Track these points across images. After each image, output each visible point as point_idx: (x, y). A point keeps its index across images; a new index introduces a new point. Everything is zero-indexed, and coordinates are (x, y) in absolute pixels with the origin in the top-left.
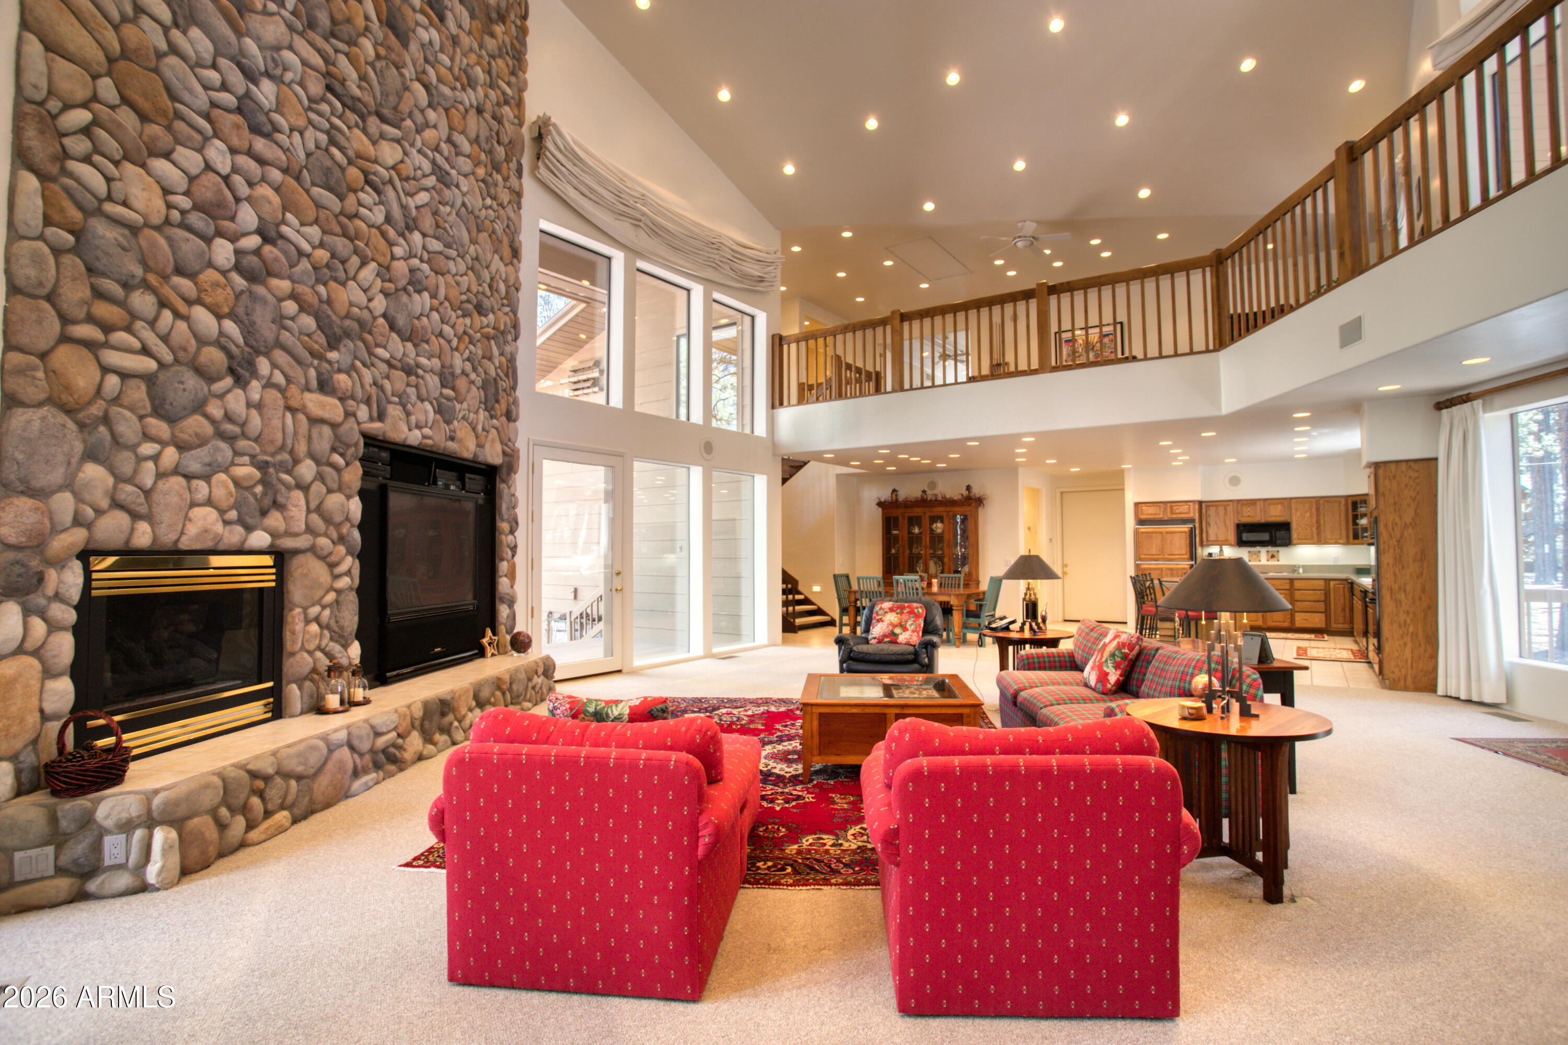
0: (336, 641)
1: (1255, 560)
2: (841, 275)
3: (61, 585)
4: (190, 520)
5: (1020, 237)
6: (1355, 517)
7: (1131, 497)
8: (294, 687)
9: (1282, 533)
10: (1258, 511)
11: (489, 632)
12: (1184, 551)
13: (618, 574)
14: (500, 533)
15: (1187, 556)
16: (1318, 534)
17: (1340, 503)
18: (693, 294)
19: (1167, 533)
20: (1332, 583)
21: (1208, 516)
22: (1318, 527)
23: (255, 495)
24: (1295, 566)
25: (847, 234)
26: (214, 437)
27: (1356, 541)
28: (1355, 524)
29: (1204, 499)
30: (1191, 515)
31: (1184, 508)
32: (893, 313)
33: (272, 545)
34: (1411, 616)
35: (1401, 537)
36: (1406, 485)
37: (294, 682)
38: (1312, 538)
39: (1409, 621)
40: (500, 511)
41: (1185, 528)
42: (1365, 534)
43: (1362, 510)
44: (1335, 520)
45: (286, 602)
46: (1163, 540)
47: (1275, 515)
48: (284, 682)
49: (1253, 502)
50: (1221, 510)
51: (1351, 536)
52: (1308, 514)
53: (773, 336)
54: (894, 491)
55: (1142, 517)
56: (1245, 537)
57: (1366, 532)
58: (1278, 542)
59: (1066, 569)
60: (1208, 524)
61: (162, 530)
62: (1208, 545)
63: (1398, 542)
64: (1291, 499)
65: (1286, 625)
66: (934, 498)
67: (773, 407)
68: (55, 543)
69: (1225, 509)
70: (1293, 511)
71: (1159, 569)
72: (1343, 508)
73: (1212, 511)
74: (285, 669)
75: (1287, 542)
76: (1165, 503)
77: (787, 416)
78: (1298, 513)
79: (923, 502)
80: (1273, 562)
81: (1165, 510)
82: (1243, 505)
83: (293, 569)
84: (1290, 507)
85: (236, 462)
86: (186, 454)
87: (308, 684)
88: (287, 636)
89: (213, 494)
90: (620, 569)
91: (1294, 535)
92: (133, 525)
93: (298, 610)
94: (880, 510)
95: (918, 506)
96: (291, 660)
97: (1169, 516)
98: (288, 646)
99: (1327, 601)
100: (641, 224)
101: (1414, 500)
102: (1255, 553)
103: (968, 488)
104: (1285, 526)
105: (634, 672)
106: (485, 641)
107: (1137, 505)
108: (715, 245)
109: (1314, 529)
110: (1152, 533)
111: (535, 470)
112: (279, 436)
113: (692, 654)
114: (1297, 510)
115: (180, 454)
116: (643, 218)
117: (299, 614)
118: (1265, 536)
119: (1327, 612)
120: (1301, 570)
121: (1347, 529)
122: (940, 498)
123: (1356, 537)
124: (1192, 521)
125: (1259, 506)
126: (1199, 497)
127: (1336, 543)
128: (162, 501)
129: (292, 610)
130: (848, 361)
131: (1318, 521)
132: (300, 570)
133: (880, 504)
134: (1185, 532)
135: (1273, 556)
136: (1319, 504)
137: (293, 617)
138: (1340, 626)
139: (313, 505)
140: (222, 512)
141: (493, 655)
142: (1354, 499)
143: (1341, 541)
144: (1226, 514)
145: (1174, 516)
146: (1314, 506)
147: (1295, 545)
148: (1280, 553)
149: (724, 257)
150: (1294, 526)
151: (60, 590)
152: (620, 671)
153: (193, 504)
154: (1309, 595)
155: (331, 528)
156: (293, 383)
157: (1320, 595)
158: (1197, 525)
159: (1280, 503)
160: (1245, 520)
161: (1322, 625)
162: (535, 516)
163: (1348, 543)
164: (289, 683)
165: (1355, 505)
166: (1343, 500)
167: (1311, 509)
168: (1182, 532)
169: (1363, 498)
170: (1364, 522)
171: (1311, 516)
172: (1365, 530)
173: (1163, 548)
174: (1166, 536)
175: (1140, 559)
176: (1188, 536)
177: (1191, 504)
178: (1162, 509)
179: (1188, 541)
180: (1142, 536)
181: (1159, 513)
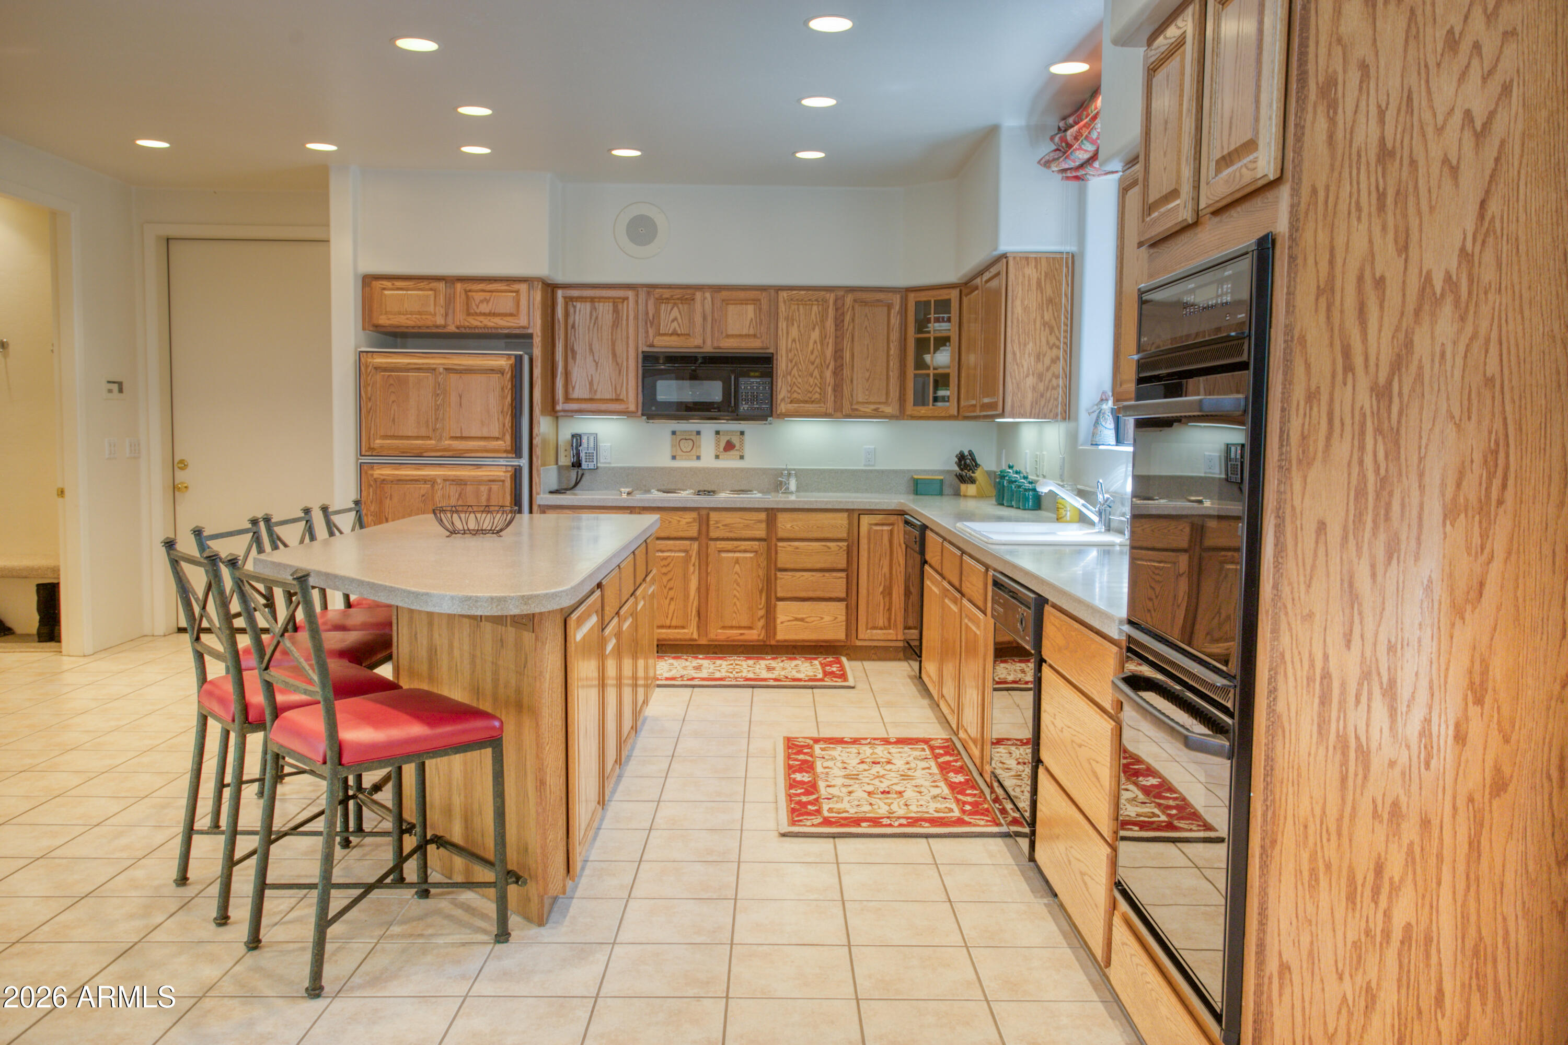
1: (690, 456)
6: (922, 346)
7: (349, 257)
9: (750, 384)
10: (698, 319)
12: (498, 428)
15: (507, 442)
16: (839, 390)
17: (889, 307)
19: (448, 370)
20: (865, 520)
21: (570, 327)
22: (838, 371)
24: (779, 473)
27: (923, 410)
28: (920, 364)
29: (560, 278)
30: (522, 321)
31: (504, 299)
34: (1410, 831)
35: (1397, 365)
36: (1452, 42)
38: (822, 400)
39: (1395, 867)
41: (501, 360)
42: (941, 393)
43: (937, 328)
44: (878, 352)
46: (440, 391)
47: (736, 332)
49: (685, 293)
50: (605, 310)
51: (910, 395)
52: (815, 335)
55: (382, 319)
56: (664, 389)
57: (946, 385)
58: (744, 407)
59: (180, 476)
60: (570, 352)
62: (570, 413)
63: (1382, 393)
64: (779, 289)
65: (754, 635)
69: (616, 311)
70: (782, 324)
71: (425, 480)
72: (895, 321)
73: (582, 311)
75: (765, 408)
76: (450, 281)
78: (794, 332)
80: (729, 462)
81: (450, 301)
82: (660, 299)
84: (774, 315)
91: (782, 391)
97: (457, 320)
99: (850, 571)
101: (1480, 136)
102: (687, 436)
104: (762, 364)
107: (368, 281)
109: (828, 374)
110: (408, 369)
114: (790, 320)
118: (713, 391)
119: (850, 600)
120: (793, 485)
121: (903, 377)
123: (920, 397)
124: (521, 338)
125: (700, 304)
126: (540, 268)
127: (877, 414)
131: (838, 354)
134: (502, 371)
135: (729, 446)
136: (841, 306)
138: (878, 634)
142: (923, 296)
143: (888, 410)
144: (615, 322)
145: (474, 322)
146: (831, 311)
147: (783, 416)
148: (747, 437)
150: (782, 365)
154: (813, 553)
157: (836, 555)
158: (537, 352)
159: (756, 301)
160: (667, 344)
161: (837, 633)
163: (901, 415)
165: (922, 310)
166: (897, 300)
167: (823, 320)
168: (492, 371)
169: (943, 295)
170: (941, 359)
171: (823, 337)
172: (942, 380)
173: (438, 418)
174: (445, 381)
175: (371, 451)
176: (508, 382)
177: (524, 288)
178: (443, 299)
179: (509, 399)
180: (378, 378)
181: (432, 311)
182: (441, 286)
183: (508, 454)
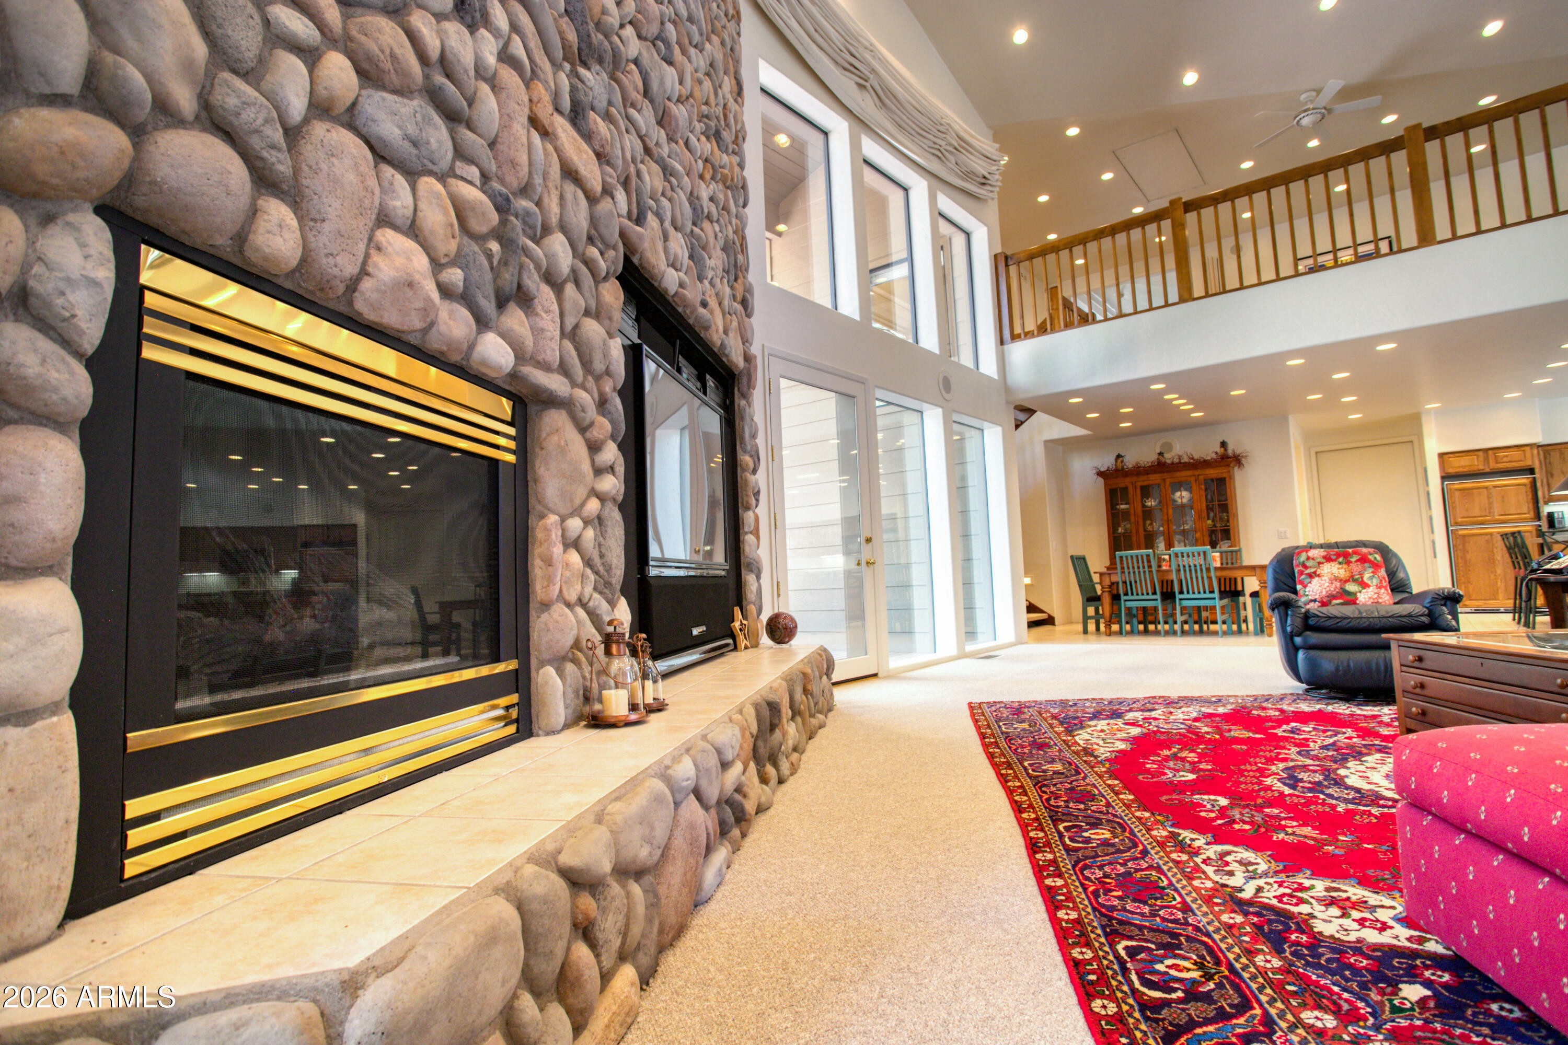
0: (601, 593)
2: (1043, 199)
3: (37, 269)
4: (379, 249)
5: (1305, 111)
7: (1433, 446)
8: (550, 670)
11: (737, 610)
12: (1525, 509)
13: (869, 540)
14: (744, 470)
15: (1532, 515)
18: (912, 194)
19: (1495, 487)
21: (1549, 463)
23: (489, 255)
25: (1073, 132)
26: (420, 91)
29: (1542, 442)
30: (1529, 462)
31: (1517, 455)
32: (1172, 202)
33: (514, 375)
37: (550, 662)
40: (742, 439)
41: (1523, 480)
45: (532, 501)
46: (1491, 496)
48: (534, 662)
53: (996, 256)
54: (1119, 456)
55: (1451, 471)
60: (1549, 474)
61: (323, 240)
66: (1176, 460)
67: (1002, 343)
68: (17, 121)
71: (1487, 534)
73: (1555, 457)
74: (534, 636)
76: (1486, 451)
77: (1020, 352)
79: (1161, 467)
81: (1487, 458)
83: (544, 435)
85: (458, 172)
86: (370, 91)
87: (570, 667)
88: (537, 568)
89: (420, 214)
90: (869, 535)
92: (254, 200)
93: (553, 519)
94: (1101, 481)
95: (1156, 472)
96: (545, 617)
97: (1493, 465)
98: (539, 589)
100: (867, 84)
103: (1223, 444)
105: (893, 676)
106: (737, 624)
107: (1441, 456)
108: (942, 129)
110: (1473, 489)
111: (772, 392)
112: (523, 159)
113: (941, 653)
115: (362, 87)
116: (871, 76)
117: (555, 522)
122: (1185, 459)
124: (1531, 470)
126: (1539, 439)
128: (324, 166)
129: (542, 517)
130: (1065, 295)
132: (555, 438)
133: (1100, 474)
134: (1525, 485)
137: (547, 530)
139: (569, 327)
140: (437, 265)
141: (746, 648)
145: (1503, 466)
149: (950, 145)
151: (32, 283)
152: (875, 675)
153: (384, 220)
155: (590, 378)
156: (539, 80)
158: (1538, 475)
162: (774, 452)
164: (542, 664)
168: (1518, 485)
173: (1490, 508)
174: (1493, 491)
175: (1457, 524)
176: (1529, 489)
177: (1527, 449)
178: (1481, 459)
179: (1530, 496)
180: (1457, 493)
181: (1477, 464)
182: (1481, 453)
183: (1532, 520)
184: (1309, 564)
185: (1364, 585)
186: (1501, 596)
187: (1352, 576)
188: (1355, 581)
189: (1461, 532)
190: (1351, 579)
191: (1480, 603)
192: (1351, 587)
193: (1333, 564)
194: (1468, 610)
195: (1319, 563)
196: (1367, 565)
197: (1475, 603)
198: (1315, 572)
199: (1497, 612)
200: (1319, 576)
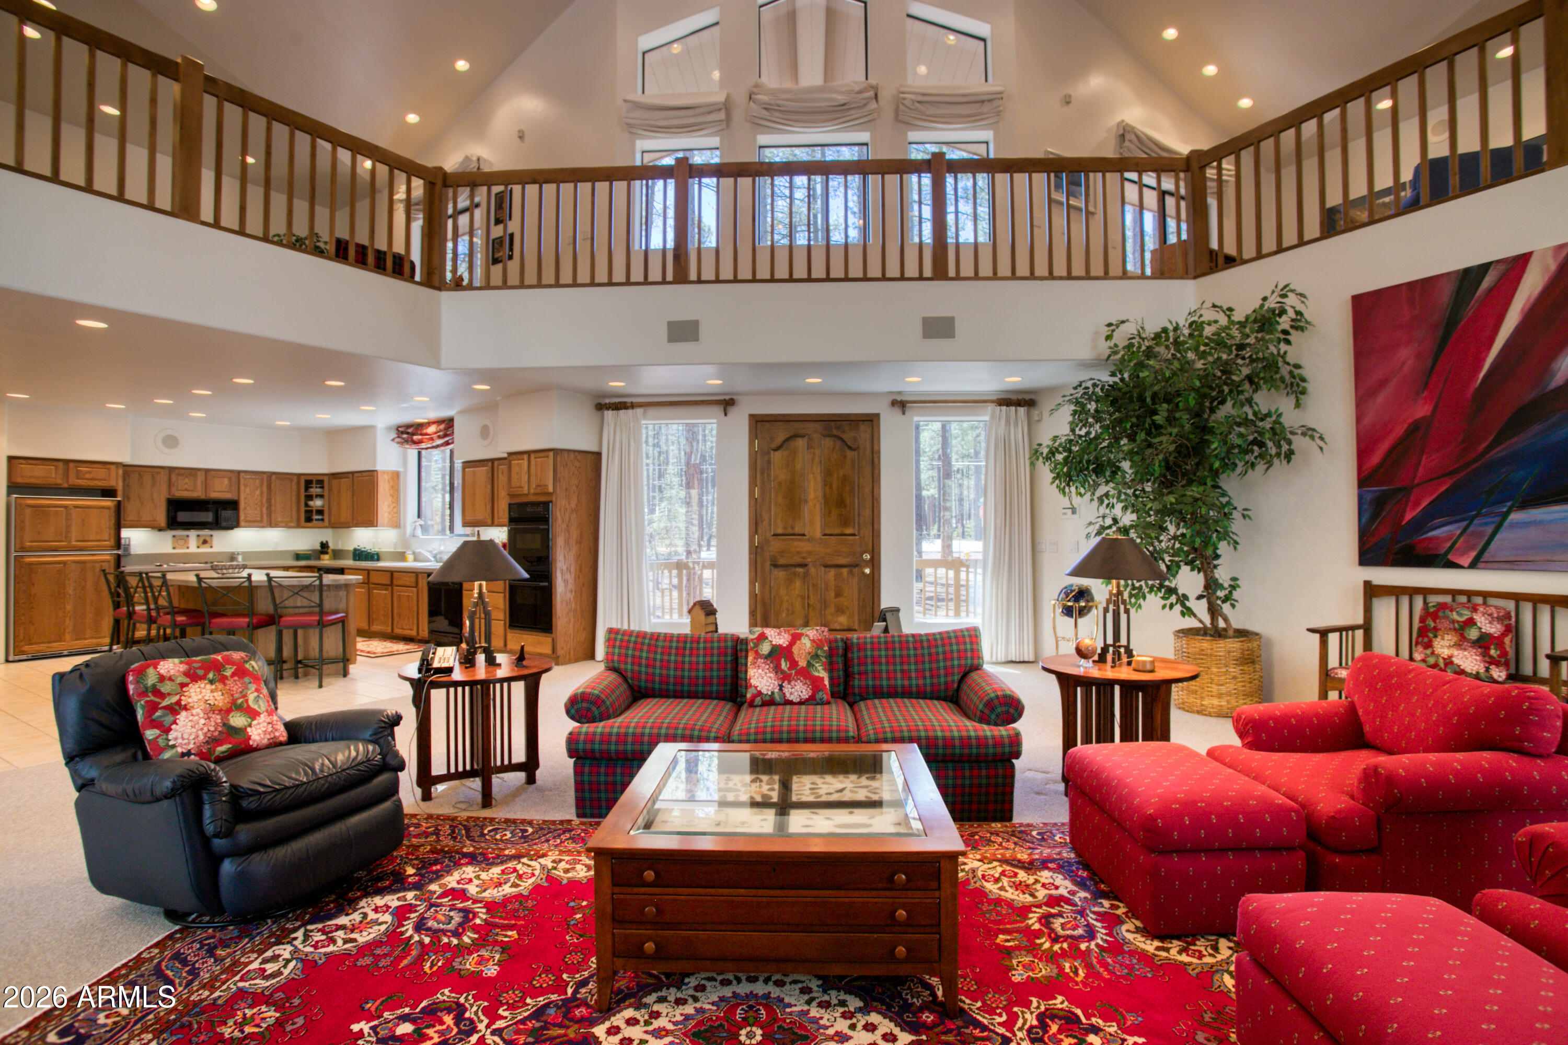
1: (182, 547)
6: (309, 498)
9: (227, 514)
10: (198, 485)
12: (106, 536)
15: (112, 542)
16: (269, 515)
17: (292, 481)
19: (76, 507)
21: (134, 486)
22: (269, 507)
24: (233, 553)
27: (309, 524)
28: (308, 505)
30: (112, 483)
31: (101, 473)
35: (569, 521)
38: (262, 521)
41: (108, 503)
42: (316, 517)
43: (317, 490)
44: (285, 500)
46: (67, 517)
47: (220, 491)
49: (191, 472)
50: (148, 479)
51: (303, 518)
52: (258, 492)
55: (20, 480)
56: (182, 516)
57: (321, 514)
58: (224, 524)
64: (238, 472)
69: (154, 478)
70: (242, 488)
72: (294, 486)
73: (140, 479)
75: (234, 524)
76: (67, 462)
78: (247, 490)
80: (205, 549)
81: (66, 472)
82: (179, 475)
84: (238, 484)
91: (242, 517)
97: (74, 481)
102: (181, 538)
104: (233, 505)
107: (10, 460)
109: (264, 509)
110: (47, 506)
114: (246, 485)
118: (205, 517)
120: (240, 558)
121: (298, 510)
123: (309, 519)
124: (113, 491)
125: (201, 477)
126: (125, 458)
131: (269, 500)
134: (108, 508)
135: (205, 542)
136: (270, 479)
142: (309, 478)
143: (292, 524)
144: (153, 485)
145: (83, 483)
146: (265, 483)
147: (242, 528)
148: (215, 538)
150: (242, 505)
159: (229, 476)
160: (181, 494)
163: (298, 526)
165: (308, 484)
166: (295, 478)
167: (262, 485)
168: (103, 508)
169: (320, 478)
170: (318, 503)
171: (262, 493)
172: (320, 512)
173: (68, 531)
174: (74, 513)
175: (23, 549)
176: (112, 513)
177: (113, 467)
178: (61, 471)
179: (113, 521)
180: (28, 511)
181: (54, 476)
182: (61, 464)
183: (112, 548)
184: (166, 688)
185: (253, 714)
186: (68, 637)
187: (234, 702)
188: (239, 708)
189: (27, 560)
190: (234, 706)
191: (43, 647)
192: (238, 720)
193: (202, 684)
194: (24, 657)
195: (183, 685)
196: (247, 679)
197: (35, 647)
198: (178, 703)
199: (60, 656)
200: (185, 708)
